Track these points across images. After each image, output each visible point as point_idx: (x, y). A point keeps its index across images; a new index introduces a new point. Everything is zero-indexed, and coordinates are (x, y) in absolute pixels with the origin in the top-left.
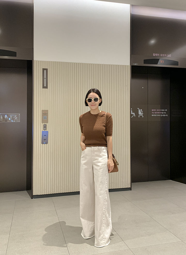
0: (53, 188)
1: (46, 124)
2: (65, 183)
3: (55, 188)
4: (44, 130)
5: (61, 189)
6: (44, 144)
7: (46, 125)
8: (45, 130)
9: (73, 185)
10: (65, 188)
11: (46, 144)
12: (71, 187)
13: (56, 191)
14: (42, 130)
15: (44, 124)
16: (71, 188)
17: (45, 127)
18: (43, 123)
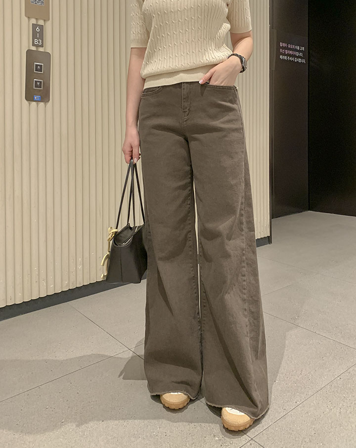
0: (72, 269)
1: (41, 22)
4: (33, 45)
6: (34, 104)
7: (41, 27)
8: (37, 46)
11: (42, 104)
13: (80, 278)
14: (26, 44)
15: (33, 21)
17: (38, 34)
18: (29, 18)
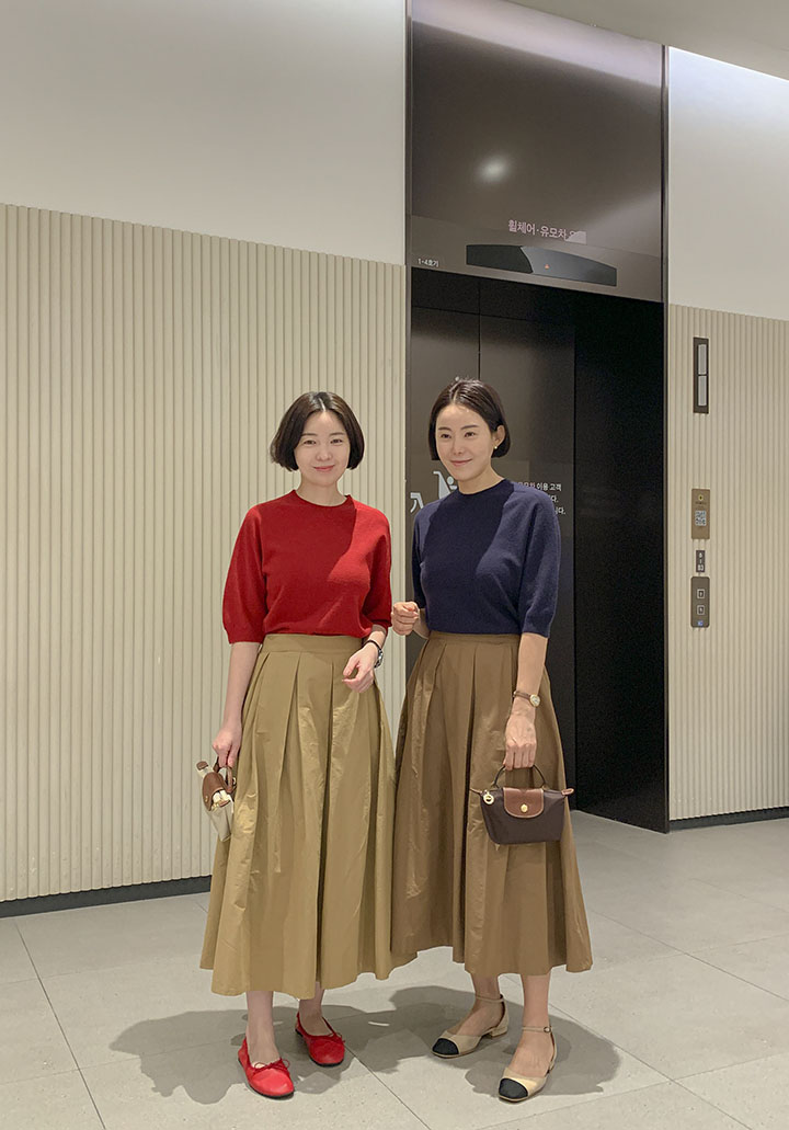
0: (22, 871)
2: (86, 844)
3: (33, 870)
5: (64, 873)
9: (127, 850)
10: (86, 866)
12: (115, 861)
13: (33, 885)
16: (115, 866)
